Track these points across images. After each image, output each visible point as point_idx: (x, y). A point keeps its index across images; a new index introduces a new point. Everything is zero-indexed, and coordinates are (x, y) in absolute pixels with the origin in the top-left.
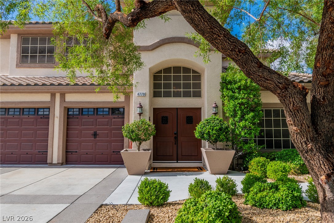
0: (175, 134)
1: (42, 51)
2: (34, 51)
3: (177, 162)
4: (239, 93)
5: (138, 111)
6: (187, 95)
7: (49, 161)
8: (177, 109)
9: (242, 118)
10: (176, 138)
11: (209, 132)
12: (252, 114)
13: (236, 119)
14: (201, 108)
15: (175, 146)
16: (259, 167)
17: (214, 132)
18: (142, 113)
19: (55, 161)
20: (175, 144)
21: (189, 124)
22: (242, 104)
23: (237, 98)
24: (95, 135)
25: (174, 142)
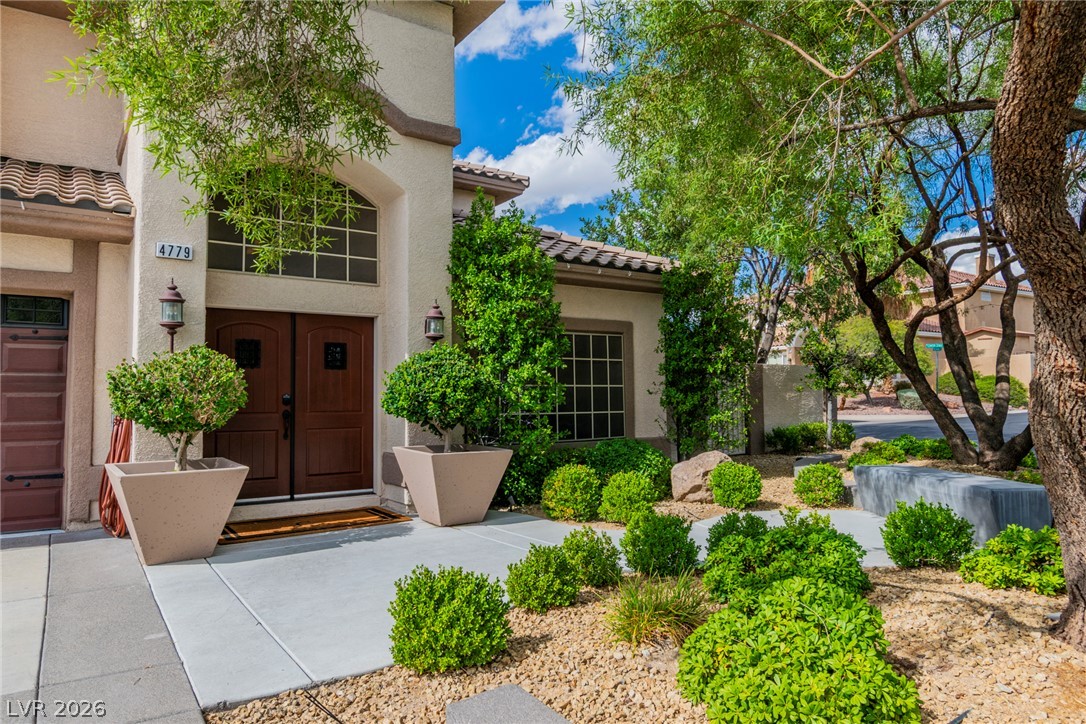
0: (286, 402)
3: (292, 499)
4: (514, 283)
5: (166, 314)
6: (331, 270)
8: (293, 316)
9: (525, 355)
10: (289, 418)
11: (444, 395)
12: (548, 344)
13: (508, 357)
14: (370, 321)
15: (285, 446)
16: (578, 493)
17: (460, 395)
18: (181, 325)
20: (285, 436)
21: (332, 368)
22: (523, 314)
23: (507, 297)
25: (282, 432)
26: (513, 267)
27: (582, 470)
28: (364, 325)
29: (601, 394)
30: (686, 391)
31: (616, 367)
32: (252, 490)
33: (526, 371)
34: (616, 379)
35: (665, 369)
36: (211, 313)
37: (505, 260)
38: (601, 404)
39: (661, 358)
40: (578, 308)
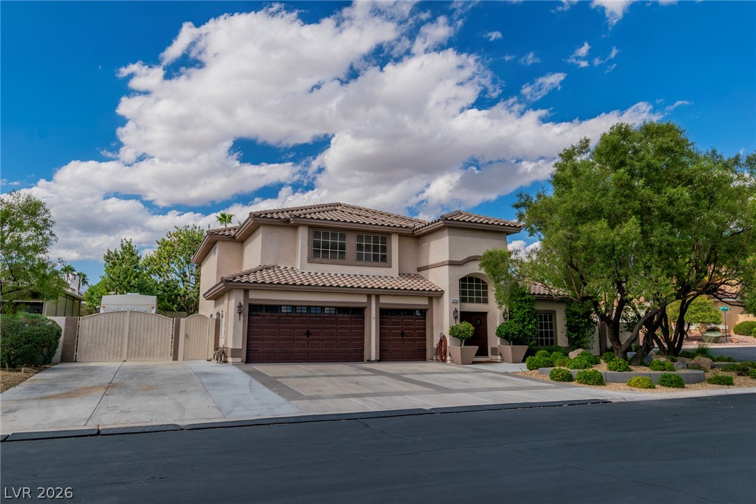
1: (334, 246)
2: (326, 245)
4: (526, 305)
5: (455, 315)
6: (478, 301)
7: (366, 358)
9: (529, 323)
13: (525, 323)
14: (486, 313)
17: (516, 333)
19: (373, 358)
21: (478, 325)
22: (529, 312)
23: (524, 308)
24: (403, 334)
26: (525, 300)
27: (545, 351)
28: (484, 314)
29: (546, 332)
30: (574, 332)
31: (551, 324)
32: (478, 354)
33: (530, 327)
34: (551, 328)
35: (567, 325)
36: (461, 312)
37: (523, 299)
38: (547, 336)
39: (566, 322)
40: (539, 307)
